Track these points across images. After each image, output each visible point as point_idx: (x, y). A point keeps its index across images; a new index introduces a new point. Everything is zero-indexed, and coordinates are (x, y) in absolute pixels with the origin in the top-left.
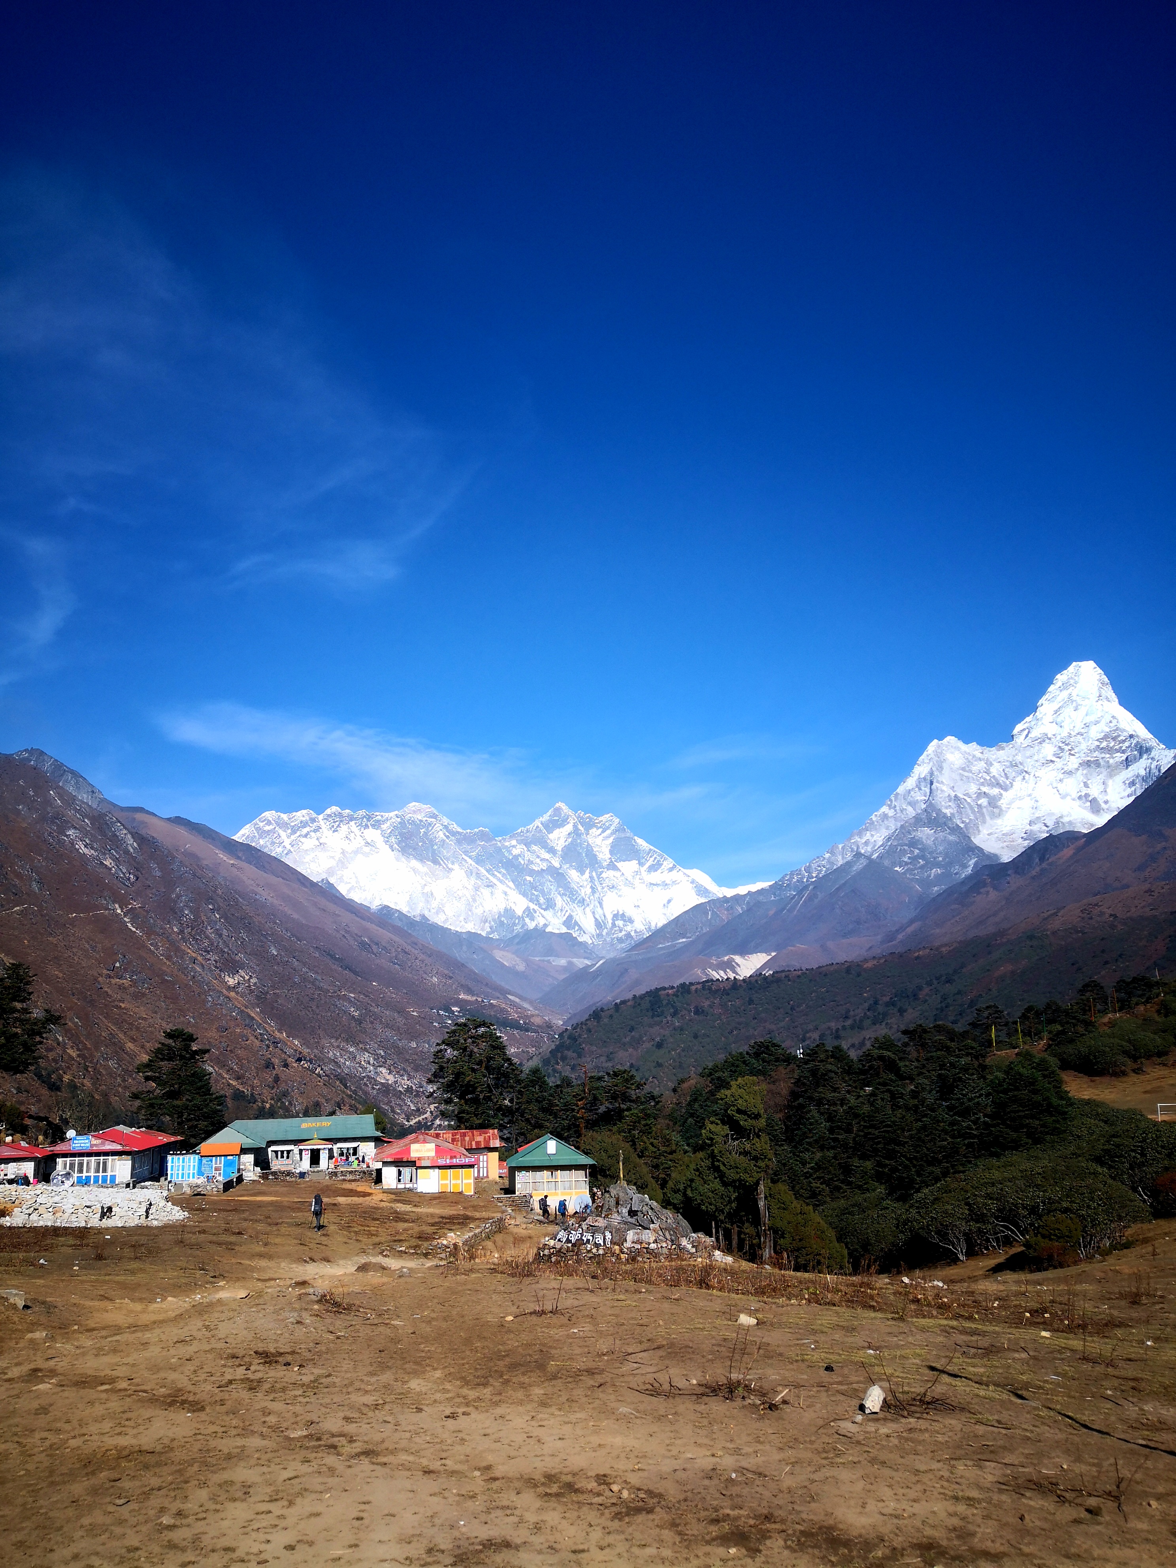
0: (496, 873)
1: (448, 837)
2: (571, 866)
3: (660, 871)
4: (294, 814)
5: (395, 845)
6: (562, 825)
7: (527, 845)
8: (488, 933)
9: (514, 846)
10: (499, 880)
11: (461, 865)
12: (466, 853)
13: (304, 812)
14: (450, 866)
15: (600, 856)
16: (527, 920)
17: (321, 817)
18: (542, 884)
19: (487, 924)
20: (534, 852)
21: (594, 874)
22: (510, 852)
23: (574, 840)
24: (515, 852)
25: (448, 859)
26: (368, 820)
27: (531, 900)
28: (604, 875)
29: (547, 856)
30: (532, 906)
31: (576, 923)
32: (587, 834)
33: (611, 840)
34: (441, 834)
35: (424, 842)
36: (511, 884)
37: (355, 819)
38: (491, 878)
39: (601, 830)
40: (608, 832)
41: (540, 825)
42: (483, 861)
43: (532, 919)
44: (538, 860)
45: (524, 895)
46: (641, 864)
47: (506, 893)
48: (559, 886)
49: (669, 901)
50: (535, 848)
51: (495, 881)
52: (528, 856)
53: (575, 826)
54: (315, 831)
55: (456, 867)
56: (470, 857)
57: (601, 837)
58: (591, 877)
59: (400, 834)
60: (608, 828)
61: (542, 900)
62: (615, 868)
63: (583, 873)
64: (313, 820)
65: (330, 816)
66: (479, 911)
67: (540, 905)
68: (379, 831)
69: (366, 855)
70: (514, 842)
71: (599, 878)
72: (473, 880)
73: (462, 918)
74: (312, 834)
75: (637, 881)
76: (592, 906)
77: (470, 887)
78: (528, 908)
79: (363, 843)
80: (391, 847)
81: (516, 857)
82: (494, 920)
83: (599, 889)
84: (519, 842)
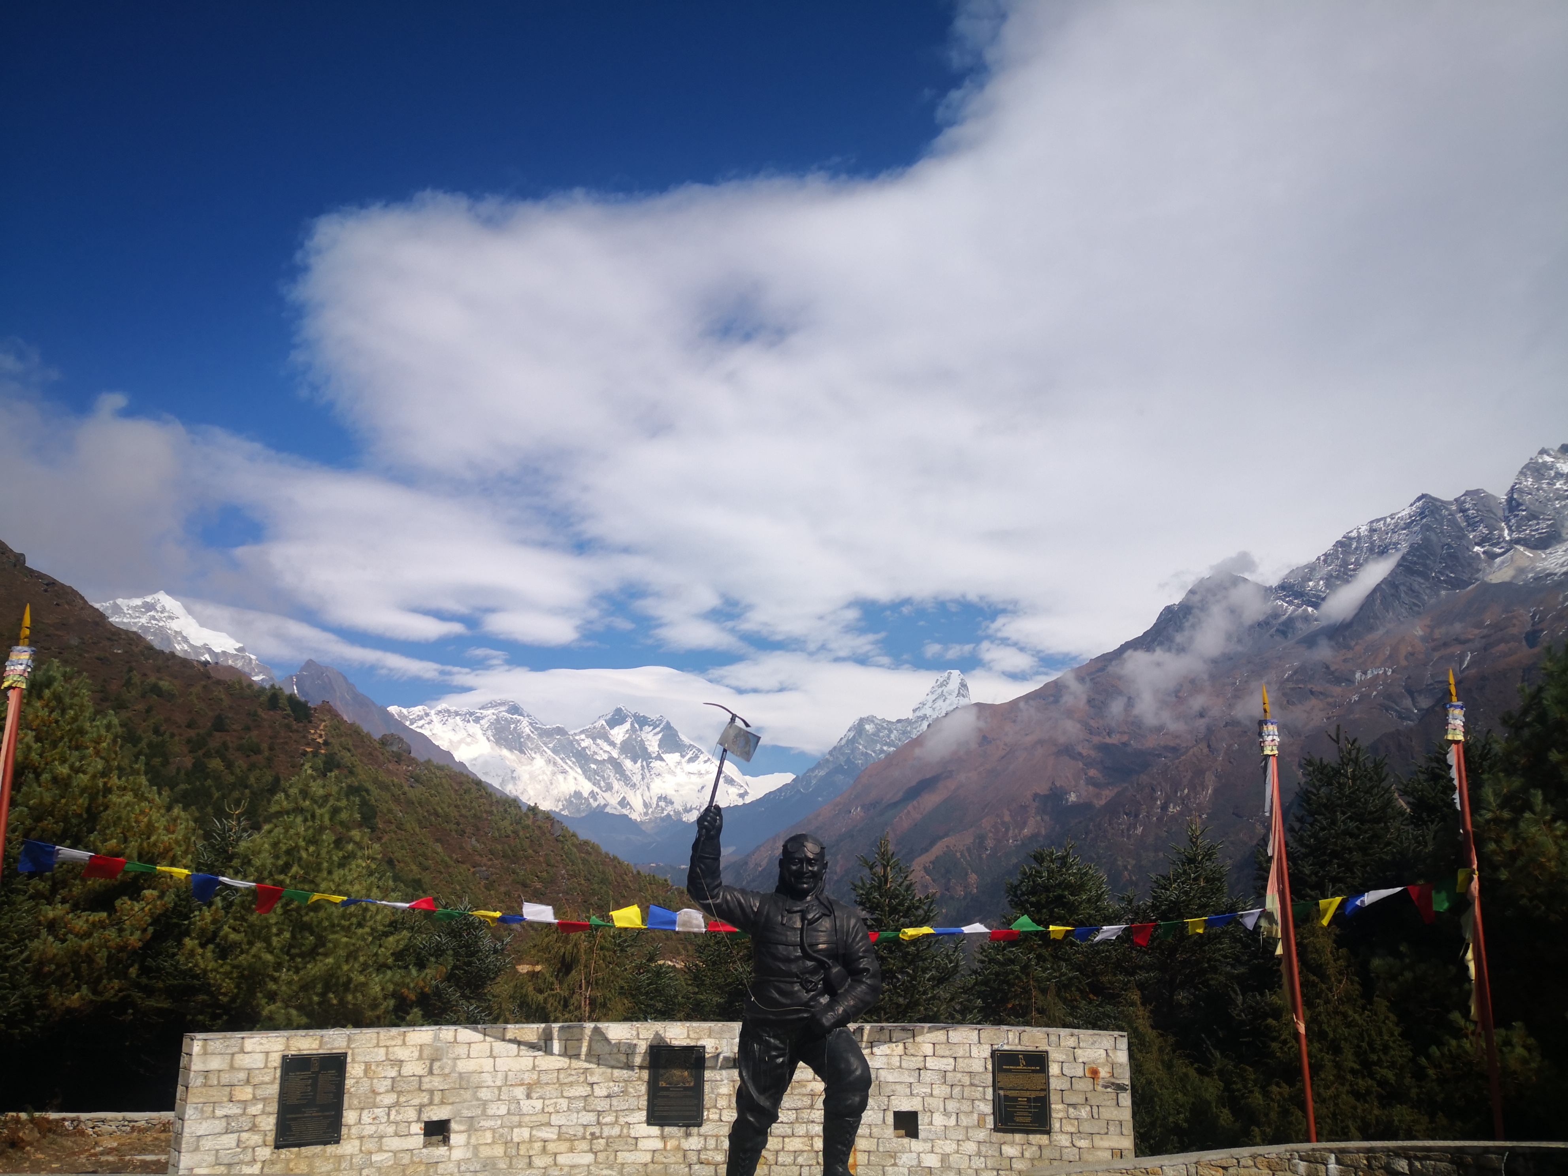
0: (568, 761)
1: (532, 732)
2: (627, 756)
3: (697, 762)
4: (412, 709)
5: (492, 738)
6: (621, 723)
7: (594, 739)
8: (562, 810)
9: (583, 740)
10: (571, 768)
11: (542, 755)
12: (545, 744)
13: (420, 707)
14: (533, 755)
15: (650, 749)
16: (591, 800)
17: (433, 712)
18: (603, 771)
19: (560, 803)
20: (598, 745)
21: (644, 763)
22: (579, 744)
23: (630, 736)
24: (583, 744)
25: (531, 750)
26: (471, 716)
27: (594, 784)
28: (652, 765)
29: (608, 748)
30: (596, 790)
31: (628, 803)
32: (641, 730)
33: (660, 735)
34: (527, 730)
35: (513, 735)
36: (579, 770)
37: (460, 715)
38: (563, 765)
39: (652, 728)
40: (658, 729)
41: (604, 723)
42: (558, 751)
43: (595, 800)
44: (601, 752)
45: (589, 779)
46: (683, 756)
47: (575, 779)
48: (616, 773)
49: (703, 787)
50: (599, 741)
51: (568, 768)
52: (594, 748)
53: (632, 725)
54: (429, 723)
55: (538, 756)
56: (548, 748)
57: (652, 733)
58: (642, 766)
59: (495, 728)
60: (658, 726)
61: (602, 784)
62: (662, 759)
63: (635, 762)
64: (427, 715)
65: (440, 712)
66: (555, 792)
67: (601, 789)
68: (478, 725)
69: (468, 744)
70: (583, 736)
71: (648, 767)
72: (551, 768)
73: (541, 797)
74: (426, 726)
75: (678, 770)
76: (641, 790)
77: (549, 773)
78: (592, 791)
79: (466, 734)
80: (488, 739)
81: (584, 749)
82: (566, 800)
83: (648, 775)
84: (587, 737)
